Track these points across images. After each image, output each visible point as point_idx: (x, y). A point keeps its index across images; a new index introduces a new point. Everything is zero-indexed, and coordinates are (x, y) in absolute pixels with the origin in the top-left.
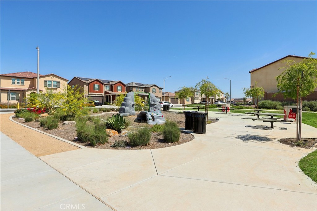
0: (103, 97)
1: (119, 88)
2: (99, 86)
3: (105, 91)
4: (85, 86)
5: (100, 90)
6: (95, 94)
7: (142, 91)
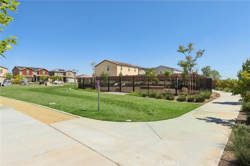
0: (33, 78)
1: (44, 72)
2: (29, 72)
3: (34, 75)
4: (20, 72)
5: (31, 74)
6: (27, 76)
7: (62, 74)
